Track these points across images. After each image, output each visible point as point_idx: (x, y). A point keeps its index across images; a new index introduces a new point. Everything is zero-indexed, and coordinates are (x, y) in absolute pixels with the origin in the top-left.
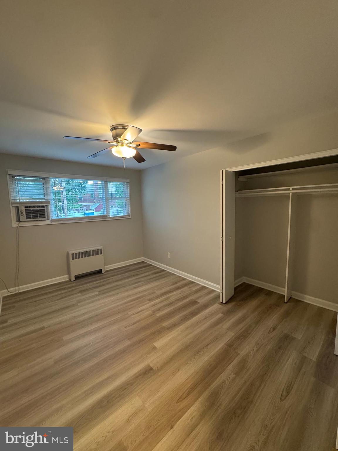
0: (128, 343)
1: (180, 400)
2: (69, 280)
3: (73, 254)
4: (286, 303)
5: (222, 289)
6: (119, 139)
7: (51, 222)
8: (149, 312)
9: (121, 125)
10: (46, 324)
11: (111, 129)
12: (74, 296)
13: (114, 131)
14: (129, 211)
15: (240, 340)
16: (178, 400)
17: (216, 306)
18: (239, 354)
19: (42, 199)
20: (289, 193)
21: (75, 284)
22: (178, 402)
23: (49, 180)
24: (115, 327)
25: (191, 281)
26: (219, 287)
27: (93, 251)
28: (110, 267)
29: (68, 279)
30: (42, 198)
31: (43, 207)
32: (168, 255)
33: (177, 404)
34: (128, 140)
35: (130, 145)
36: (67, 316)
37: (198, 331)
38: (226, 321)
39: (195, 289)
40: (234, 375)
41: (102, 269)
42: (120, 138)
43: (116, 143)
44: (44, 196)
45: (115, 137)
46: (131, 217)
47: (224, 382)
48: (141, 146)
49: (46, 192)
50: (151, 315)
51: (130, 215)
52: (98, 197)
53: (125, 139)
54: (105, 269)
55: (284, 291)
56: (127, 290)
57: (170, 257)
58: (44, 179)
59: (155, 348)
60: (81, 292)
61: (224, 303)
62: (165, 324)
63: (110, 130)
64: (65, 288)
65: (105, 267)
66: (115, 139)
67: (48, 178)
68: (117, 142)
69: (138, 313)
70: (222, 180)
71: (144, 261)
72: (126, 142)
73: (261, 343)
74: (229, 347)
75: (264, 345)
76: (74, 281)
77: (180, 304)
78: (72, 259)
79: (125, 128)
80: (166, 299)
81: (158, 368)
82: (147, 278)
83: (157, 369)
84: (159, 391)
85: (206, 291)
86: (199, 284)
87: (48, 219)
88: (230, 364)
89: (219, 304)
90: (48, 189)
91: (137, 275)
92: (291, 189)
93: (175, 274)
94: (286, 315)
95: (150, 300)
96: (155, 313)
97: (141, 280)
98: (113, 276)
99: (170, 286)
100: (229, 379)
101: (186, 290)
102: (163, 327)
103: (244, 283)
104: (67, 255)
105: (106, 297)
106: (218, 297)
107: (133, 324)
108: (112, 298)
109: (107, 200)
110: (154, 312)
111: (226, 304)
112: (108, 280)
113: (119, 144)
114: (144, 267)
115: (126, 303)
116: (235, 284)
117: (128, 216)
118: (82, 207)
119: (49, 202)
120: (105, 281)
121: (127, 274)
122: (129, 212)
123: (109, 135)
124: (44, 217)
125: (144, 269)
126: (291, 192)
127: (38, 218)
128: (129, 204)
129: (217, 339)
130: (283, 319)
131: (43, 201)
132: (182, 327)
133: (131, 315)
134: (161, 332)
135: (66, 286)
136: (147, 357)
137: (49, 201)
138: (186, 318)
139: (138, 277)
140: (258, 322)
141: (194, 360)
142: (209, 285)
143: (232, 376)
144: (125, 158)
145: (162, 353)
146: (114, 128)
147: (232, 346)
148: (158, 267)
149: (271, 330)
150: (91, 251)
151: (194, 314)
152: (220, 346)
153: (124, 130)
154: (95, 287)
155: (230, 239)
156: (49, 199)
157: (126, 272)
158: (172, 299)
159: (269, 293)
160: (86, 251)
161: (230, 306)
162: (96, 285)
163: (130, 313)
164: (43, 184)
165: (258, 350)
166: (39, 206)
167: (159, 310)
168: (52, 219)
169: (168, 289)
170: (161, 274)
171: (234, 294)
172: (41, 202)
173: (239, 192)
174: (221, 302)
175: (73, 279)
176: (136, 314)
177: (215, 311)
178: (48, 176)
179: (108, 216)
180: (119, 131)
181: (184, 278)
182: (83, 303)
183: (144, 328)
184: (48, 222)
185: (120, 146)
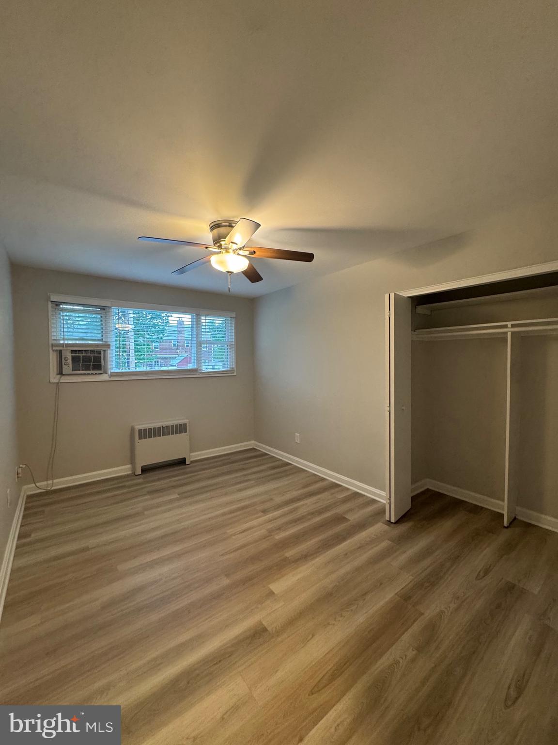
0: (225, 582)
1: (316, 689)
2: (133, 473)
3: (140, 431)
4: (507, 527)
5: (390, 497)
6: (223, 243)
7: (110, 377)
8: (262, 531)
9: (226, 221)
10: (92, 542)
11: (211, 227)
12: (139, 499)
13: (215, 231)
14: (234, 363)
15: (423, 589)
16: (312, 690)
17: (379, 527)
18: (422, 614)
19: (98, 340)
20: (506, 333)
21: (140, 480)
22: (312, 694)
23: (110, 311)
24: (203, 555)
25: (335, 483)
26: (383, 493)
27: (172, 426)
28: (199, 455)
29: (130, 472)
30: (98, 338)
31: (99, 352)
32: (296, 438)
33: (310, 697)
34: (237, 244)
35: (239, 253)
36: (126, 532)
37: (347, 568)
38: (398, 553)
39: (341, 497)
40: (414, 653)
41: (185, 458)
42: (225, 241)
43: (218, 249)
44: (102, 336)
45: (217, 241)
46: (235, 374)
47: (396, 662)
48: (257, 253)
49: (105, 329)
50: (265, 537)
51: (234, 371)
52: (183, 346)
53: (232, 242)
54: (190, 459)
55: (503, 507)
56: (226, 494)
57: (298, 442)
58: (103, 308)
59: (271, 593)
60: (150, 493)
61: (392, 523)
62: (290, 553)
63: (209, 229)
64: (125, 486)
65: (191, 454)
66: (216, 243)
67: (110, 307)
68: (220, 247)
69: (244, 531)
70: (390, 310)
71: (255, 447)
72: (234, 247)
73: (464, 596)
74: (404, 600)
75: (467, 601)
76: (140, 475)
77: (317, 519)
78: (139, 439)
79: (233, 225)
80: (291, 512)
81: (276, 628)
82: (258, 475)
83: (276, 631)
84: (277, 670)
85: (360, 501)
86: (348, 489)
87: (105, 372)
88: (406, 630)
89: (383, 523)
90: (108, 325)
91: (244, 469)
92: (509, 326)
93: (307, 471)
94: (509, 548)
95: (265, 512)
96: (273, 534)
97: (250, 477)
98: (204, 469)
99: (299, 489)
100: (406, 658)
101: (326, 498)
102: (287, 557)
103: (428, 490)
104: (131, 433)
105: (191, 504)
106: (382, 512)
107: (235, 551)
108: (201, 506)
109: (199, 344)
110: (271, 532)
111: (396, 525)
112: (196, 475)
113: (222, 250)
114: (256, 457)
115: (224, 514)
116: (412, 492)
117: (232, 371)
118: (158, 362)
119: (109, 346)
120: (190, 477)
121: (225, 468)
122: (232, 365)
123: (208, 236)
124: (100, 369)
125: (255, 460)
126: (509, 331)
127: (90, 370)
128: (233, 352)
129: (381, 584)
130: (502, 557)
131: (99, 344)
132: (319, 560)
133: (231, 535)
134: (282, 566)
135: (127, 484)
136: (257, 608)
137: (109, 343)
138: (326, 545)
139: (245, 473)
140: (455, 559)
141: (341, 619)
142: (367, 491)
143: (411, 653)
144: (232, 273)
145: (283, 603)
146: (215, 226)
147: (410, 597)
148: (277, 458)
149: (482, 574)
150: (169, 426)
151: (340, 538)
152: (388, 596)
153: (231, 228)
154: (174, 487)
155: (403, 409)
156: (108, 340)
157: (224, 464)
158: (302, 511)
159: (476, 509)
160: (161, 426)
161: (404, 528)
162: (174, 484)
163: (230, 531)
164: (102, 317)
165: (457, 609)
166: (93, 352)
167: (279, 529)
168: (111, 373)
169: (295, 494)
170: (283, 469)
171: (410, 507)
172: (97, 345)
173: (418, 331)
174: (388, 521)
175: (139, 472)
176: (240, 533)
177: (376, 536)
178: (110, 306)
179: (200, 370)
180: (222, 230)
181: (322, 477)
182: (154, 511)
183: (254, 559)
184: (104, 377)
185: (224, 254)
